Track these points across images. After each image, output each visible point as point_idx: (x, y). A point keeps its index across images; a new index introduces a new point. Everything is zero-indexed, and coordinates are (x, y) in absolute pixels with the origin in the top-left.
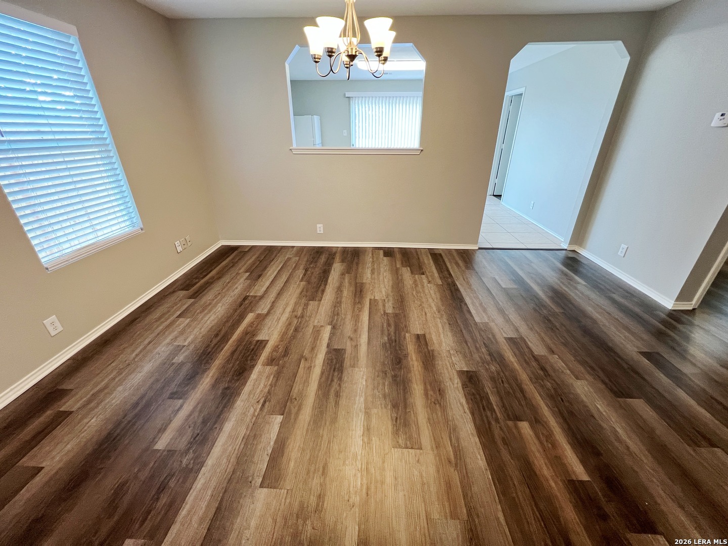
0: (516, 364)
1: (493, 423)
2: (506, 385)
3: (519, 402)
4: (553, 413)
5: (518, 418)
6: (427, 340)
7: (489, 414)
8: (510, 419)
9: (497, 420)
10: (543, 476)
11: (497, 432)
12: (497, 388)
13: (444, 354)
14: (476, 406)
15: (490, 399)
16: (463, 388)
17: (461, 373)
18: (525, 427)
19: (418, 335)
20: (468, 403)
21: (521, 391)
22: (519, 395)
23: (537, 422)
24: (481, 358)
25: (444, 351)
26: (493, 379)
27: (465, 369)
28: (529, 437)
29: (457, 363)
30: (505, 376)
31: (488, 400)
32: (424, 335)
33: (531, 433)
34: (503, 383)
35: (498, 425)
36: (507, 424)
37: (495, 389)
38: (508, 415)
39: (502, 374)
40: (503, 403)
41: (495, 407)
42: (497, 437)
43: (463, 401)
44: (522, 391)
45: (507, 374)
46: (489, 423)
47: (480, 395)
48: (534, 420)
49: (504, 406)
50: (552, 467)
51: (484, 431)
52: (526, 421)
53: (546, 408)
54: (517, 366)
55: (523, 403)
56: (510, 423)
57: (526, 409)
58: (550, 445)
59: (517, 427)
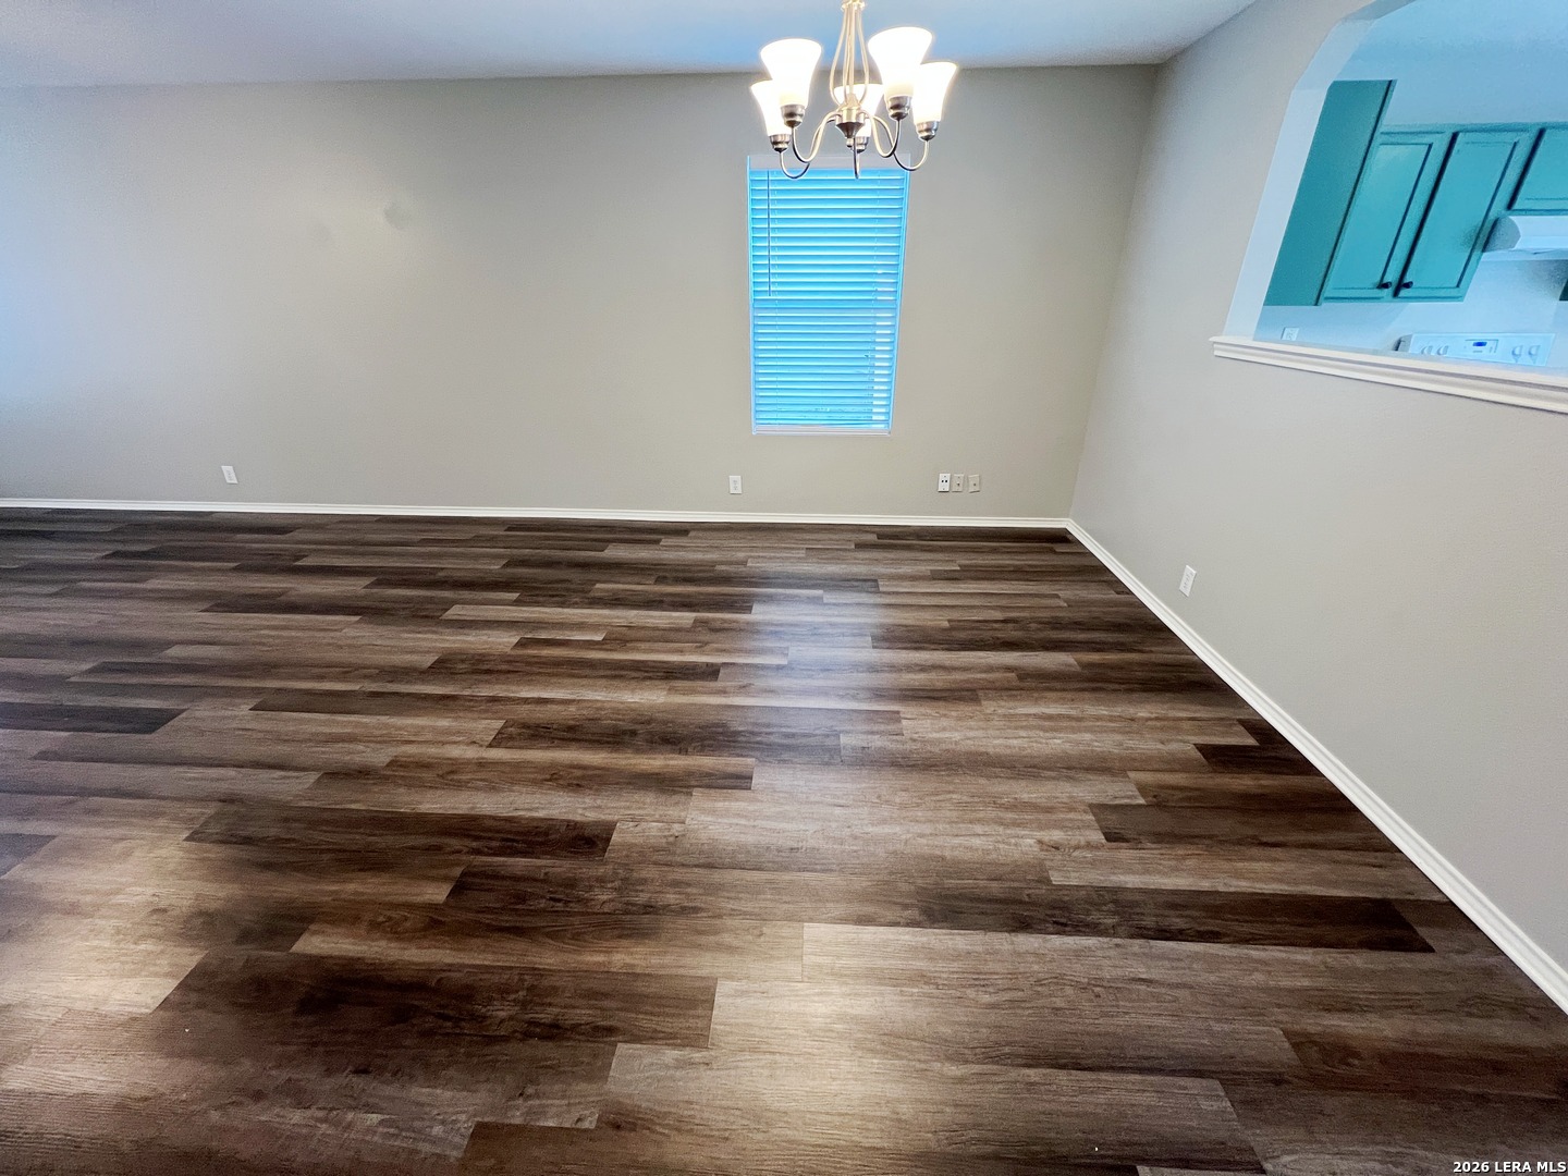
0: (600, 958)
1: (474, 844)
2: (543, 904)
3: (489, 910)
4: (430, 969)
5: (460, 888)
6: (730, 791)
7: (495, 844)
8: (464, 874)
9: (478, 852)
10: (351, 880)
11: (455, 843)
12: (544, 881)
13: (673, 812)
14: (521, 829)
15: (525, 857)
16: (569, 821)
17: (610, 828)
18: (438, 893)
19: (751, 778)
20: (533, 819)
21: (518, 928)
22: (507, 920)
23: (433, 924)
24: (644, 881)
25: (683, 814)
26: (571, 883)
27: (615, 837)
28: (417, 890)
29: (638, 829)
30: (569, 914)
31: (524, 854)
32: (750, 789)
33: (419, 899)
34: (551, 899)
35: (465, 850)
36: (458, 865)
37: (542, 877)
38: (475, 875)
39: (576, 907)
40: (504, 878)
41: (502, 859)
42: (447, 840)
43: (541, 814)
44: (518, 932)
45: (576, 920)
46: (477, 838)
47: (541, 844)
48: (440, 918)
49: (496, 876)
50: (350, 901)
51: (469, 827)
52: (446, 903)
53: (449, 960)
54: (593, 958)
55: (486, 918)
56: (457, 871)
57: (471, 916)
58: (381, 919)
59: (446, 879)
